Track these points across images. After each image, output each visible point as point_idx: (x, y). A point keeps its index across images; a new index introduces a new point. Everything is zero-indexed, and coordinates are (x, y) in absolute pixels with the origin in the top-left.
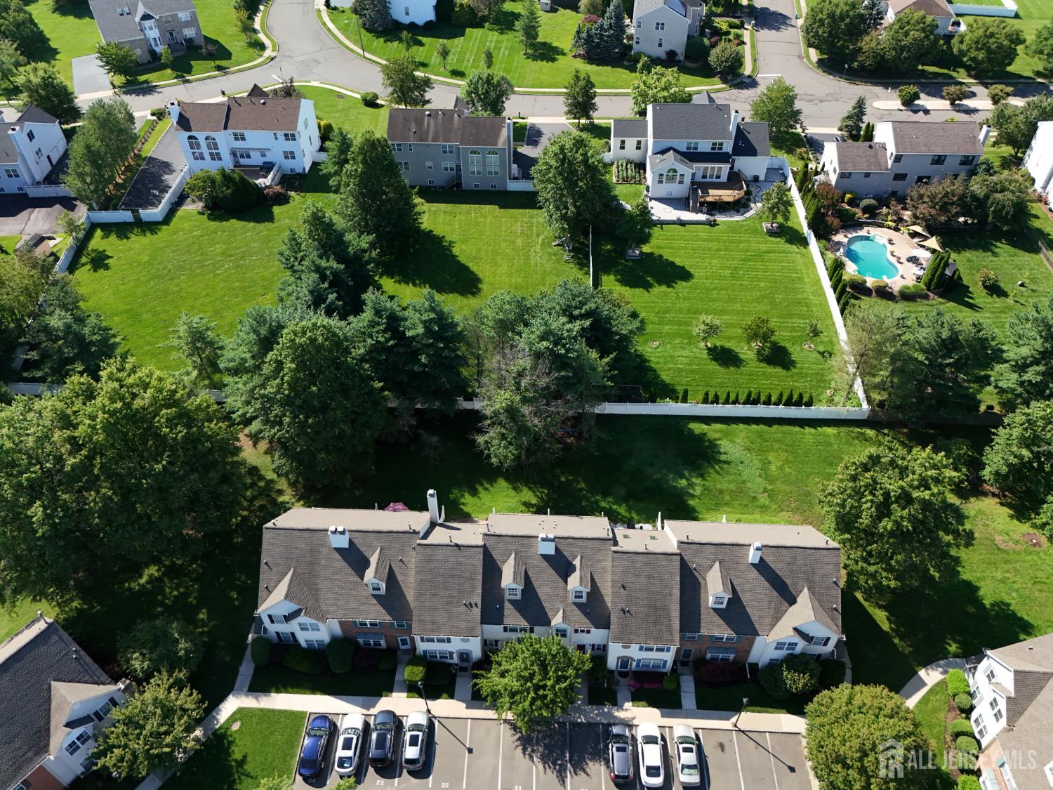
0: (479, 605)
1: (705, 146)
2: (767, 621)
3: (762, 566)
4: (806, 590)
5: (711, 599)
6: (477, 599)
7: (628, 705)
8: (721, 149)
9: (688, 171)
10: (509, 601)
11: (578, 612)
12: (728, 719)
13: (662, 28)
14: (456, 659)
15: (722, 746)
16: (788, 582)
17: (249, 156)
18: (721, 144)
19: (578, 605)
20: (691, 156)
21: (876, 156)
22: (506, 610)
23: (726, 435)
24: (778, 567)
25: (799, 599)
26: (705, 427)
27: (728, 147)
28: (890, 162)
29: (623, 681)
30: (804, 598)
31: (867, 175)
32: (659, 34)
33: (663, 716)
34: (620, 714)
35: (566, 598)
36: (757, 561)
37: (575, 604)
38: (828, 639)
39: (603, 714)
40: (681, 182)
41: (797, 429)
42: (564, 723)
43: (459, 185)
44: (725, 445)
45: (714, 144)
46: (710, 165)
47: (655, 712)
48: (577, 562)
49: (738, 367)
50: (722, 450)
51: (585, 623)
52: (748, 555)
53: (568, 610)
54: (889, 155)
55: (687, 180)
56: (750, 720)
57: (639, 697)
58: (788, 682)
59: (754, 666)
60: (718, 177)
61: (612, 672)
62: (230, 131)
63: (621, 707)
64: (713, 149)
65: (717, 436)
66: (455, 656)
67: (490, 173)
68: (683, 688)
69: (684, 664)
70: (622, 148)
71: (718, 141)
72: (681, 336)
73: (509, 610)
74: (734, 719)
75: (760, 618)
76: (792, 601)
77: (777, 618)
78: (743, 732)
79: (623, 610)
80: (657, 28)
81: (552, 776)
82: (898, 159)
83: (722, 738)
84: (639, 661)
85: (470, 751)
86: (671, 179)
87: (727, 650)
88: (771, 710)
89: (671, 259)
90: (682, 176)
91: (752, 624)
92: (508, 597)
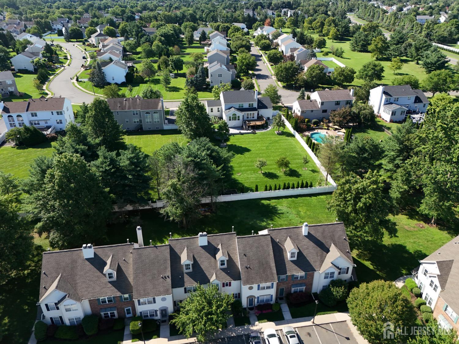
0: (170, 277)
1: (246, 105)
2: (318, 263)
3: (310, 236)
4: (332, 245)
5: (289, 255)
6: (169, 273)
7: (257, 323)
8: (253, 106)
9: (240, 114)
10: (186, 273)
11: (224, 273)
12: (310, 321)
13: (221, 76)
14: (159, 317)
15: (309, 334)
16: (324, 242)
17: (39, 124)
18: (252, 104)
19: (223, 270)
20: (241, 109)
22: (185, 279)
23: (278, 203)
24: (318, 236)
25: (330, 250)
26: (268, 201)
27: (255, 105)
28: (320, 106)
29: (251, 312)
30: (333, 248)
31: (312, 111)
32: (220, 78)
33: (276, 325)
34: (254, 328)
35: (216, 266)
36: (307, 234)
37: (221, 269)
38: (348, 268)
39: (245, 330)
40: (239, 120)
41: (308, 198)
43: (141, 128)
44: (279, 207)
45: (249, 104)
46: (249, 112)
47: (272, 324)
48: (220, 247)
49: (277, 178)
50: (278, 209)
51: (227, 279)
52: (302, 232)
53: (218, 273)
54: (318, 103)
55: (241, 118)
56: (320, 319)
57: (261, 318)
58: (334, 293)
59: (315, 294)
60: (253, 117)
61: (245, 308)
62: (29, 112)
63: (254, 325)
64: (249, 106)
65: (274, 204)
66: (158, 313)
67: (155, 122)
68: (283, 310)
69: (281, 299)
70: (212, 111)
72: (250, 170)
73: (187, 278)
74: (312, 320)
75: (315, 262)
76: (328, 251)
77: (322, 261)
78: (318, 325)
79: (246, 267)
80: (219, 76)
82: (322, 104)
83: (308, 330)
84: (258, 297)
86: (234, 119)
87: (301, 285)
88: (329, 312)
89: (240, 146)
90: (239, 117)
91: (311, 266)
92: (185, 271)
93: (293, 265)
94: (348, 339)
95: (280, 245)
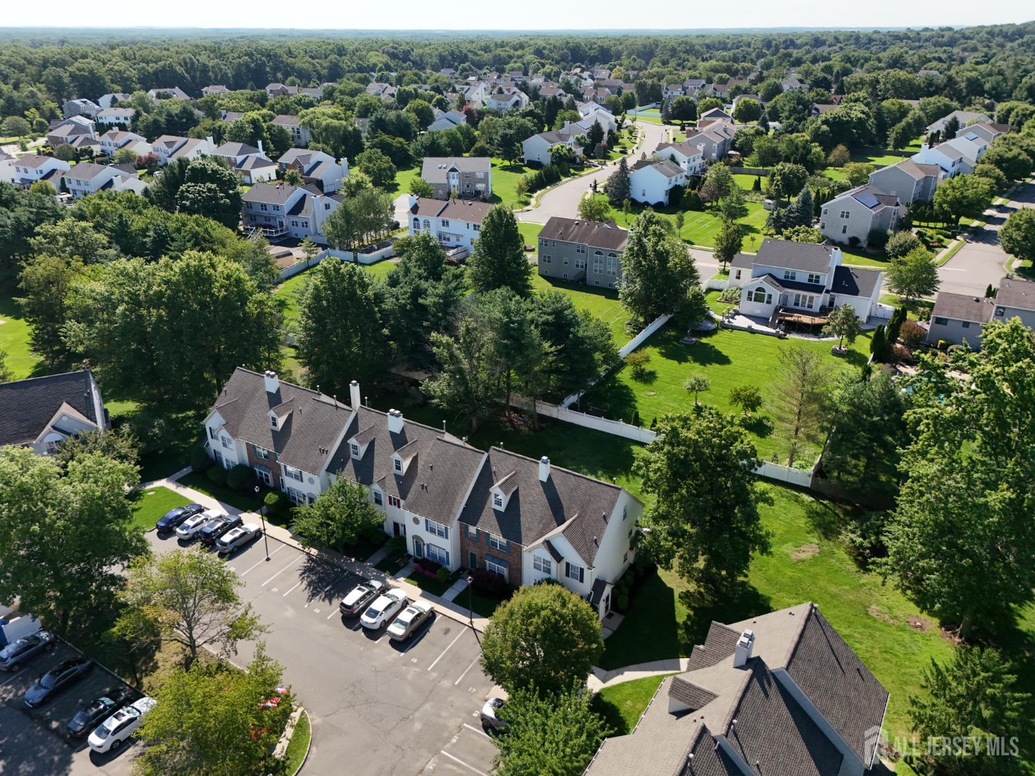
0: (333, 455)
1: (802, 277)
2: (533, 534)
3: (548, 485)
4: (576, 516)
5: (493, 498)
6: (330, 447)
7: (402, 579)
8: (818, 282)
9: (776, 293)
10: (352, 460)
12: (471, 618)
13: (847, 217)
15: (447, 631)
16: (565, 506)
17: (448, 239)
18: (818, 277)
19: (396, 477)
20: (787, 283)
21: (980, 309)
24: (561, 489)
28: (992, 316)
29: (412, 564)
31: (966, 324)
32: (844, 221)
33: (421, 594)
34: (389, 580)
35: (391, 468)
37: (395, 474)
38: (582, 570)
40: (769, 302)
42: (345, 571)
43: (584, 279)
45: (811, 276)
46: (802, 293)
47: (418, 591)
51: (395, 492)
60: (810, 306)
61: (410, 556)
63: (396, 578)
64: (810, 280)
67: (609, 273)
68: (454, 586)
69: (470, 573)
71: (815, 273)
73: (349, 465)
74: (474, 619)
75: (529, 529)
76: (560, 521)
78: (474, 630)
79: (422, 485)
81: (307, 594)
83: (453, 626)
84: (428, 546)
85: (268, 559)
86: (759, 298)
87: (500, 561)
90: (770, 296)
91: (520, 532)
92: (352, 456)
93: (494, 519)
95: (494, 477)
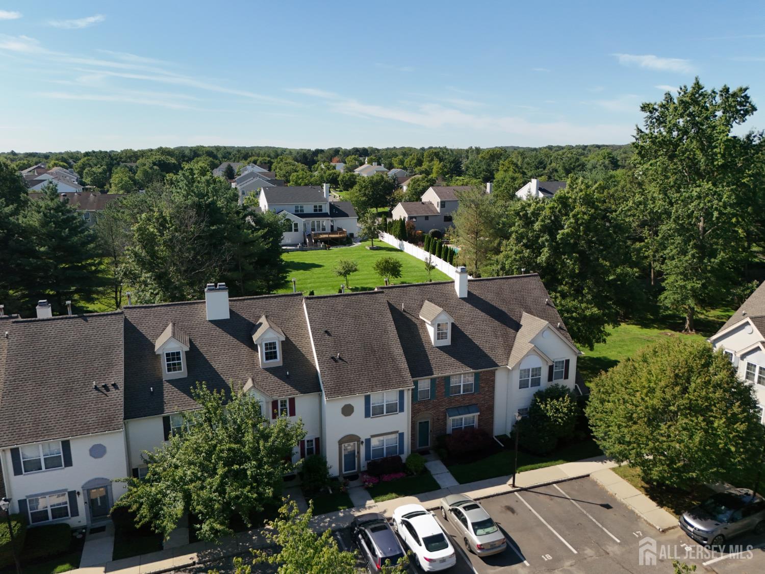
1: (309, 209)
2: (500, 351)
4: (525, 314)
6: (118, 376)
7: (370, 503)
8: (321, 210)
10: (168, 381)
11: (274, 379)
12: (505, 483)
15: (511, 509)
16: (504, 309)
19: (273, 371)
20: (301, 214)
21: (428, 207)
22: (165, 394)
24: (489, 297)
25: (522, 323)
27: (326, 209)
28: (438, 209)
30: (527, 320)
31: (427, 218)
33: (422, 500)
34: (363, 513)
35: (254, 364)
36: (466, 296)
37: (267, 370)
38: (568, 361)
39: (339, 519)
40: (296, 230)
45: (315, 207)
46: (316, 220)
47: (411, 499)
48: (261, 319)
51: (285, 392)
52: (454, 291)
53: (259, 378)
54: (436, 205)
55: (301, 228)
56: (526, 478)
57: (377, 492)
58: (550, 414)
59: (503, 438)
61: (335, 479)
63: (361, 507)
66: (81, 501)
68: (433, 472)
69: (424, 453)
71: (317, 204)
74: (511, 481)
75: (492, 349)
76: (517, 326)
77: (509, 347)
78: (526, 489)
79: (333, 358)
82: (443, 204)
83: (505, 501)
84: (368, 441)
86: (288, 228)
87: (467, 409)
88: (544, 464)
91: (486, 356)
92: (167, 375)
93: (445, 356)
94: (608, 507)
95: (408, 316)
